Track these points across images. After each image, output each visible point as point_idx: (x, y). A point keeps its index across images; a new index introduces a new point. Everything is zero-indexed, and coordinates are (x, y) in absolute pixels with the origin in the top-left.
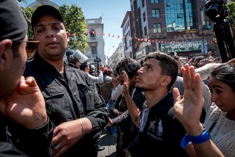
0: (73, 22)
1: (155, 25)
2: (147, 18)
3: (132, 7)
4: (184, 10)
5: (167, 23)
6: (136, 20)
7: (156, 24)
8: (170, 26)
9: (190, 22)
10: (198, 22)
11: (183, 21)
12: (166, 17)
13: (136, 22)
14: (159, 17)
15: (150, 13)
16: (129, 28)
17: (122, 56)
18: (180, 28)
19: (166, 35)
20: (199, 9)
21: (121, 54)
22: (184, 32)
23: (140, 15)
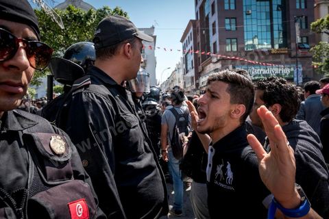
1: (228, 41)
2: (217, 30)
3: (197, 14)
4: (272, 21)
5: (245, 38)
6: (202, 32)
7: (231, 39)
8: (250, 42)
9: (279, 38)
10: (290, 38)
11: (269, 37)
12: (245, 30)
13: (202, 36)
14: (235, 29)
15: (222, 24)
16: (192, 43)
17: (179, 82)
18: (263, 47)
19: (243, 54)
20: (292, 21)
21: (179, 79)
22: (269, 51)
23: (208, 26)
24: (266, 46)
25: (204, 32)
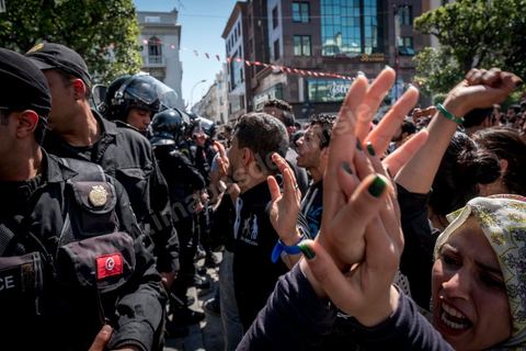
0: (109, 18)
1: (297, 39)
2: (280, 22)
4: (362, 11)
5: (323, 35)
6: (256, 23)
7: (301, 36)
8: (330, 42)
9: (373, 38)
10: (387, 38)
11: (358, 35)
12: (323, 22)
13: (257, 29)
14: (307, 21)
15: (287, 11)
16: (240, 39)
17: (222, 104)
18: (350, 49)
19: (320, 61)
20: (391, 12)
21: (221, 99)
22: (359, 58)
23: (265, 14)
24: (354, 49)
25: (260, 23)
